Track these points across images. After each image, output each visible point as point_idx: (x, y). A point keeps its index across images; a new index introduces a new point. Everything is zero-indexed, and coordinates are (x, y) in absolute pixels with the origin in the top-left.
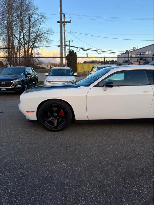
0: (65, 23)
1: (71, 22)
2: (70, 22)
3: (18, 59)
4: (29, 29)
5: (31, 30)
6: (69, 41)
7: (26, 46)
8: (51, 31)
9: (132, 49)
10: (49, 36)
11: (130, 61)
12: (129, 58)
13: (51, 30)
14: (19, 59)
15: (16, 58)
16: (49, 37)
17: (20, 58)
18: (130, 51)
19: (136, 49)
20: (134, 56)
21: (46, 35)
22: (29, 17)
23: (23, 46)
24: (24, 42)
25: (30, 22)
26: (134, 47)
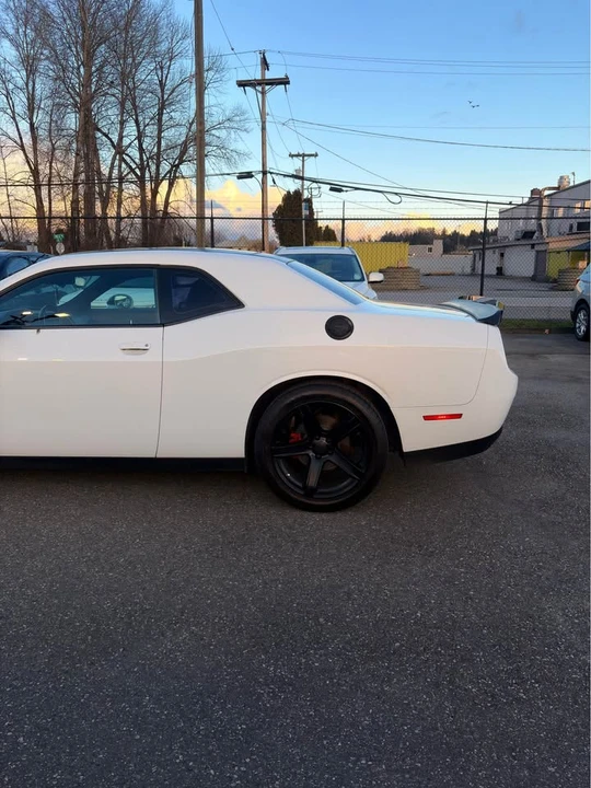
0: (267, 87)
1: (288, 83)
2: (285, 82)
3: (112, 223)
4: (160, 114)
5: (165, 117)
6: (304, 155)
7: (147, 175)
8: (242, 118)
9: (556, 186)
10: (233, 135)
11: (545, 233)
12: (539, 218)
13: (243, 113)
14: (118, 224)
15: (105, 217)
16: (235, 141)
17: (122, 218)
18: (547, 193)
19: (572, 184)
20: (561, 212)
21: (222, 133)
22: (162, 68)
23: (136, 175)
24: (141, 159)
25: (162, 85)
26: (562, 178)
